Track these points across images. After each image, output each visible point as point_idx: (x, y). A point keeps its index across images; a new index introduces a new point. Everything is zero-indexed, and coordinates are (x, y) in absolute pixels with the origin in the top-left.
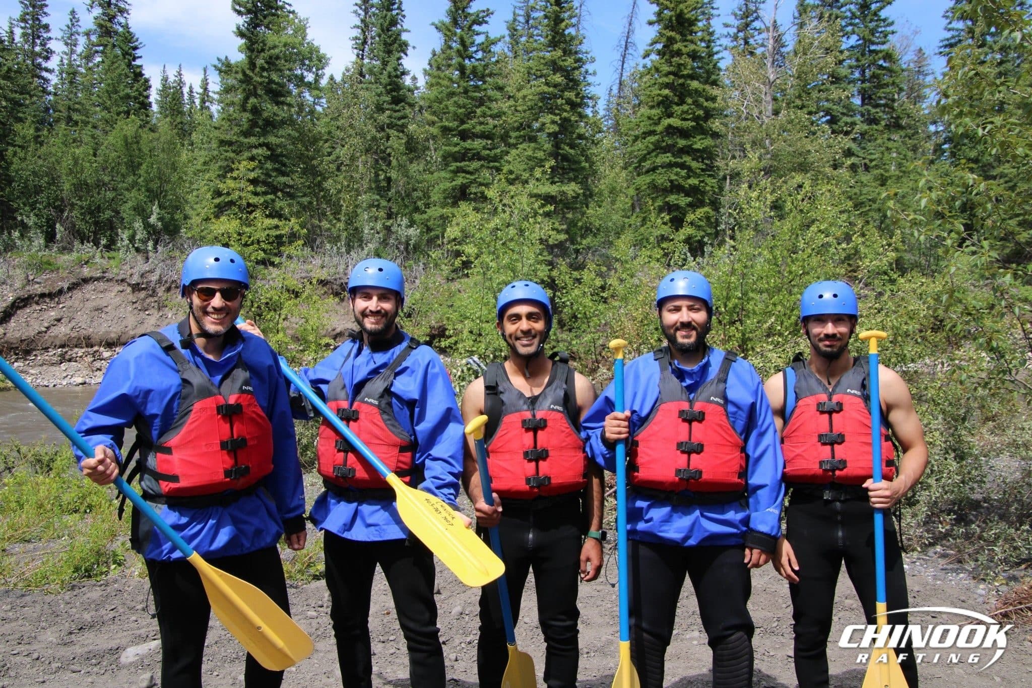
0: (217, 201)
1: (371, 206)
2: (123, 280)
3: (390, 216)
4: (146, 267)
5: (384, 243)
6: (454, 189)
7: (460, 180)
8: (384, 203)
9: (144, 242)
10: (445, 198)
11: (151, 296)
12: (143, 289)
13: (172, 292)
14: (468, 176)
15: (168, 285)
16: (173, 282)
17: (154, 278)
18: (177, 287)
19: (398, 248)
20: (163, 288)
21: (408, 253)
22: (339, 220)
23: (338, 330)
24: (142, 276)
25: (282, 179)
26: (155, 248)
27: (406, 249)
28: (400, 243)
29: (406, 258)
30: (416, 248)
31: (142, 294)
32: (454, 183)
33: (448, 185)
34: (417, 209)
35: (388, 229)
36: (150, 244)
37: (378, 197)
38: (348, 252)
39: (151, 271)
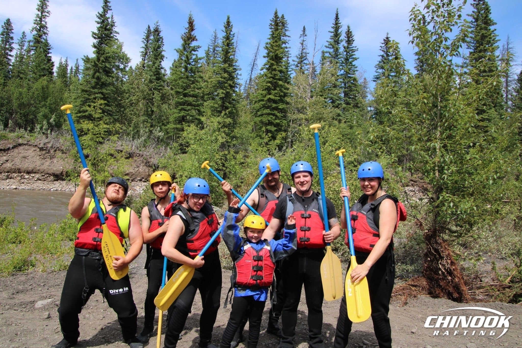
0: (79, 115)
1: (144, 121)
2: (36, 146)
3: (152, 126)
4: (46, 141)
5: (149, 137)
6: (179, 117)
7: (182, 114)
8: (149, 121)
9: (47, 130)
10: (175, 120)
11: (48, 153)
12: (45, 150)
13: (57, 151)
14: (186, 112)
15: (55, 149)
16: (57, 148)
17: (49, 145)
18: (59, 150)
19: (154, 140)
20: (53, 150)
21: (158, 142)
22: (130, 126)
23: (127, 173)
24: (44, 144)
25: (107, 108)
26: (51, 133)
27: (158, 140)
28: (155, 138)
29: (158, 144)
30: (162, 140)
31: (44, 152)
32: (180, 115)
33: (177, 115)
34: (163, 124)
35: (151, 132)
36: (49, 131)
37: (147, 118)
38: (133, 140)
39: (48, 143)
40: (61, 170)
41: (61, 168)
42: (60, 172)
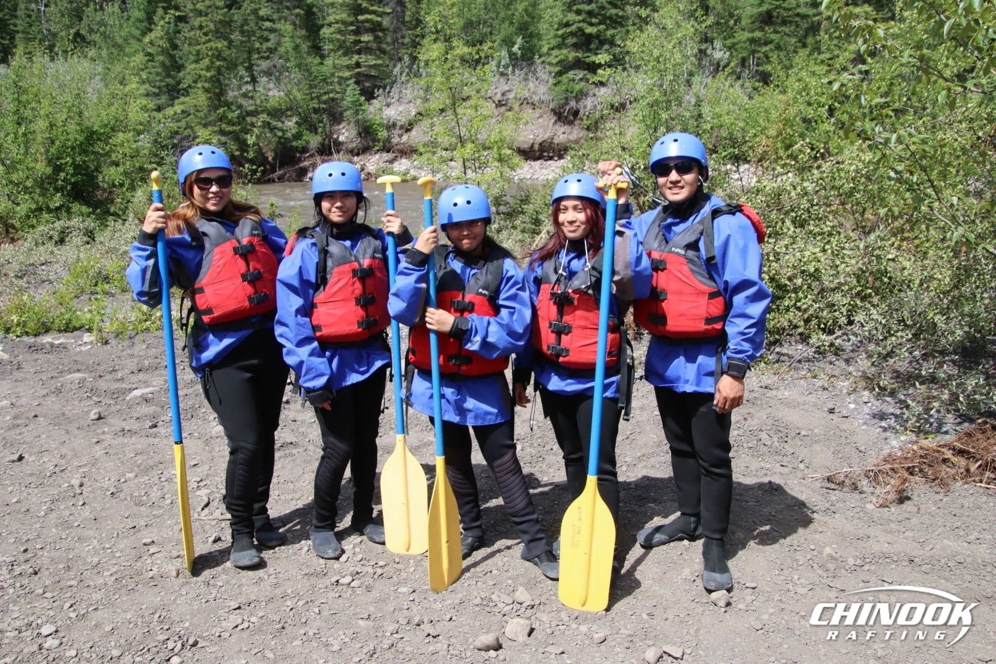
2: (490, 98)
3: (705, 41)
4: (506, 88)
6: (759, 14)
7: (766, 6)
9: (506, 67)
10: (753, 23)
12: (504, 105)
13: (525, 106)
15: (521, 102)
16: (525, 99)
17: (511, 96)
18: (528, 103)
19: (706, 69)
20: (518, 104)
24: (503, 94)
26: (513, 72)
27: (716, 69)
28: (711, 64)
31: (503, 109)
32: (760, 9)
33: (755, 11)
34: (729, 34)
36: (510, 69)
39: (509, 91)
40: (531, 141)
41: (532, 137)
42: (529, 145)
